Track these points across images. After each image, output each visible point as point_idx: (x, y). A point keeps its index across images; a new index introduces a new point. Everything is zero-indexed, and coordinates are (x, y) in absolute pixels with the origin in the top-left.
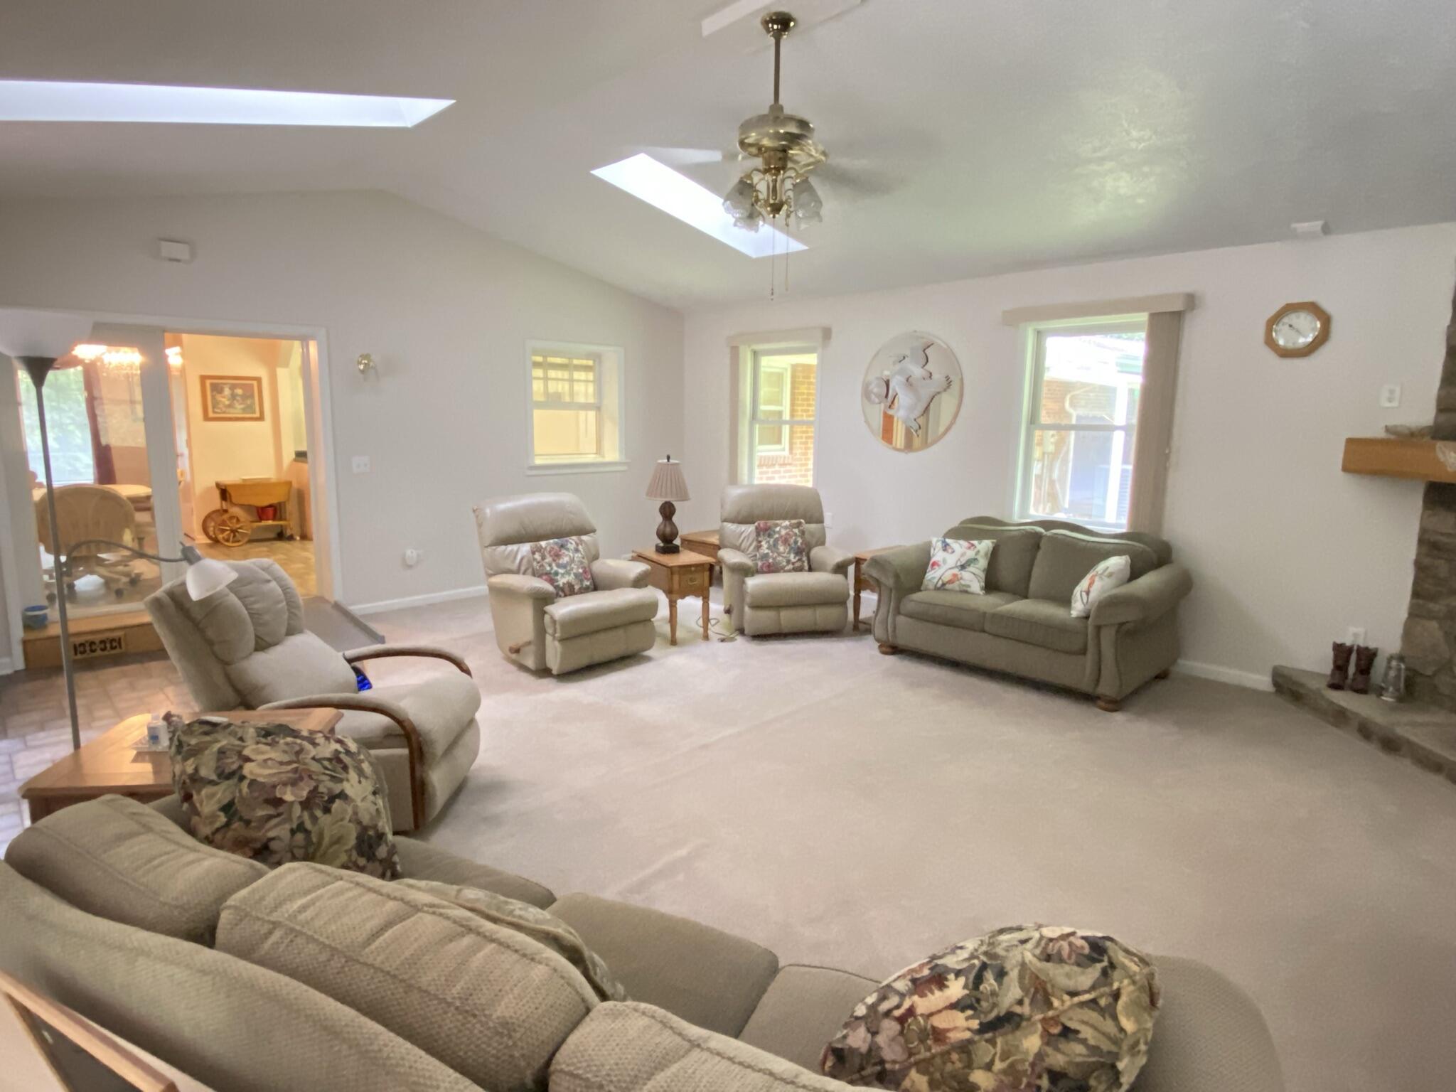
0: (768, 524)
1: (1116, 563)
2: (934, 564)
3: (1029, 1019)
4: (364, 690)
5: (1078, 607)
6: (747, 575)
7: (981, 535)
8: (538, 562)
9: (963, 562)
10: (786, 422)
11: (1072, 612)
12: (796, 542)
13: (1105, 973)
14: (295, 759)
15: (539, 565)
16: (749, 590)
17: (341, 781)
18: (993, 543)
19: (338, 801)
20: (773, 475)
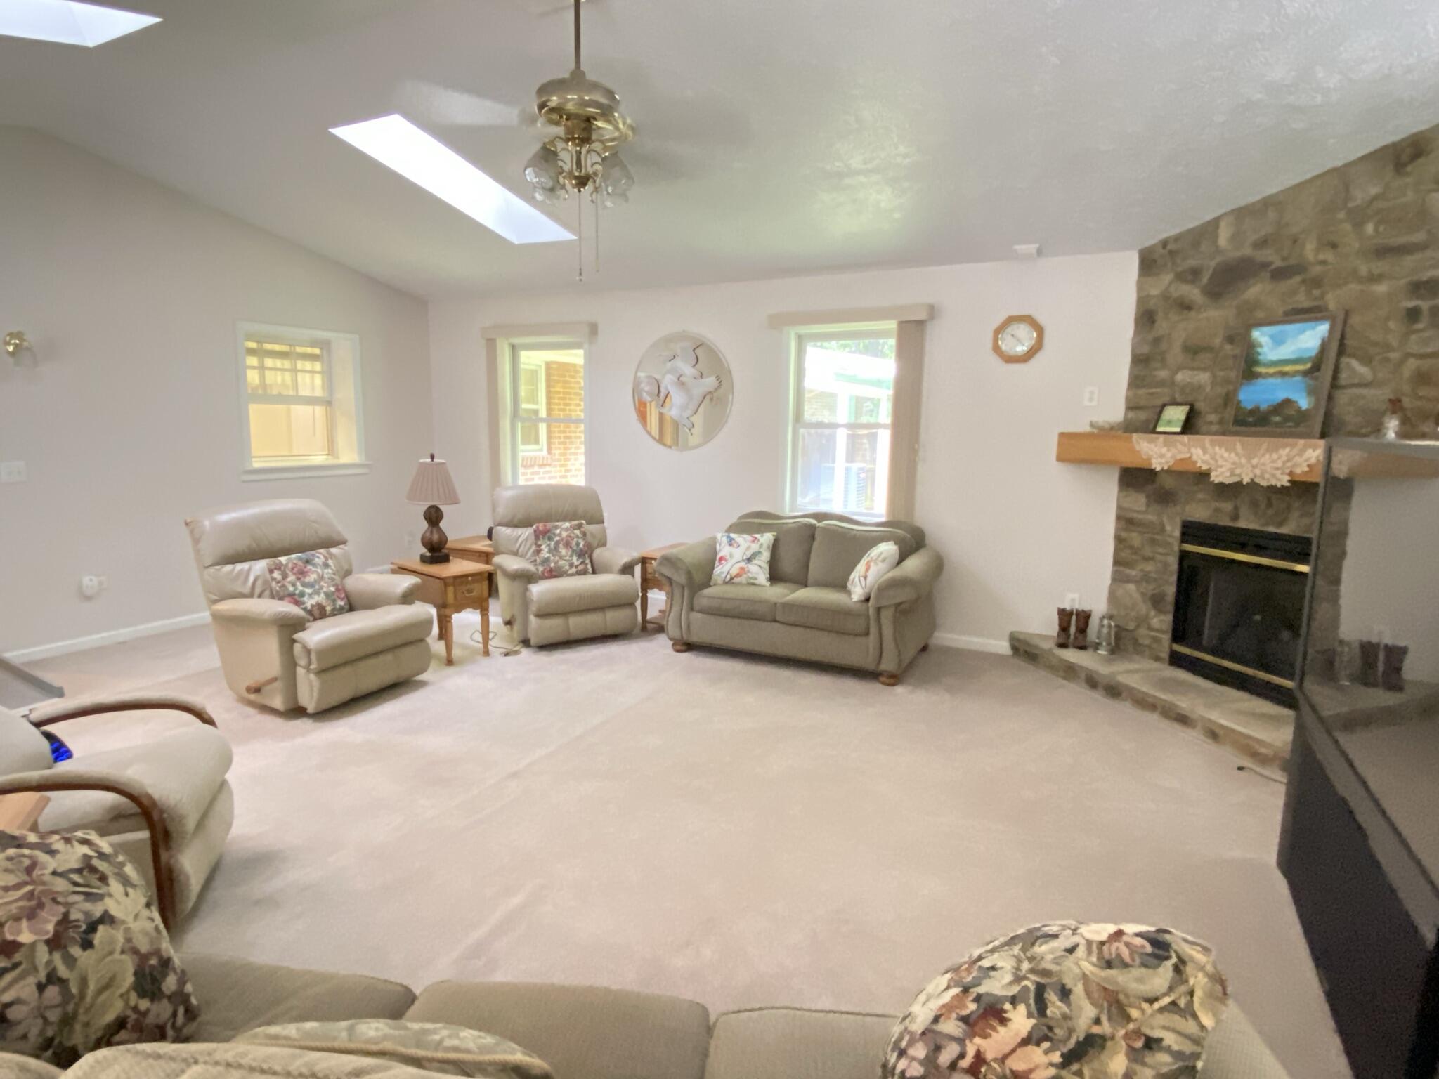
0: (548, 527)
1: (888, 549)
2: (721, 559)
3: (1113, 1038)
4: (62, 760)
5: (857, 592)
6: (530, 583)
7: (762, 529)
8: (279, 582)
9: (749, 556)
10: (542, 420)
11: (853, 596)
12: (578, 544)
13: (1178, 969)
14: (26, 878)
15: (279, 585)
16: (534, 599)
17: (100, 897)
18: (773, 535)
19: (101, 928)
20: (533, 476)
